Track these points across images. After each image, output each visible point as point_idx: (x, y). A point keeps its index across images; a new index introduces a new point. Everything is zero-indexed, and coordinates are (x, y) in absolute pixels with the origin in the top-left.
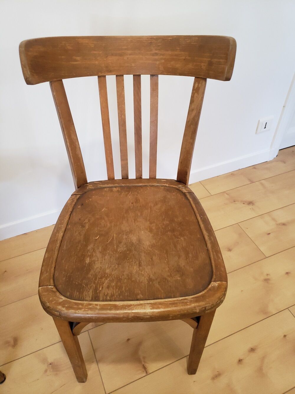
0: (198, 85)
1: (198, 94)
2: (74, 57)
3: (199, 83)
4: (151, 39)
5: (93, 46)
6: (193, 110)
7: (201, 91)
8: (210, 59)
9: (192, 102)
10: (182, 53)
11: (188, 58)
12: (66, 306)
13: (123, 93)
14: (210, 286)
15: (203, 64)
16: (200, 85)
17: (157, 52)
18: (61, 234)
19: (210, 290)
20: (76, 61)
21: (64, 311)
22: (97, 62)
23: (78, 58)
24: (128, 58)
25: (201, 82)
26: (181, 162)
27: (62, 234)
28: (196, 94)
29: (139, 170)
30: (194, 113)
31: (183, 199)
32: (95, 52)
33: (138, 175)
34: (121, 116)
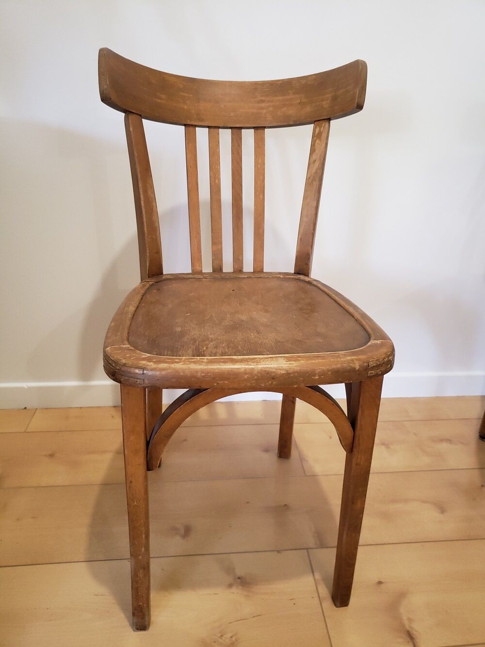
0: (320, 130)
1: (320, 140)
2: (158, 94)
3: (320, 128)
4: (255, 84)
5: (181, 86)
6: (314, 161)
7: (324, 135)
8: (334, 94)
9: (313, 150)
10: (296, 96)
11: (303, 100)
12: (155, 360)
13: (218, 150)
14: (369, 344)
15: (324, 103)
16: (322, 129)
17: (263, 98)
18: (132, 309)
19: (370, 346)
20: (161, 99)
21: (151, 365)
22: (185, 107)
23: (163, 96)
24: (225, 106)
25: (323, 125)
26: (301, 239)
27: (134, 309)
28: (318, 141)
29: (239, 259)
30: (317, 164)
32: (184, 94)
33: (237, 267)
34: (215, 180)
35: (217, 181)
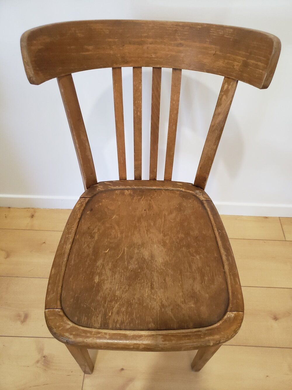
0: (228, 87)
1: (227, 96)
2: (86, 47)
3: (229, 85)
5: (107, 32)
6: (219, 114)
7: (230, 93)
8: (245, 59)
9: (219, 104)
10: (212, 46)
11: (218, 53)
12: (74, 333)
13: (140, 88)
14: (226, 317)
15: (236, 63)
16: (230, 87)
17: (182, 42)
19: (226, 321)
20: (88, 50)
21: (71, 339)
22: (112, 52)
23: (90, 48)
24: (148, 48)
25: (231, 84)
26: (201, 168)
27: (69, 246)
28: (224, 97)
29: (154, 171)
30: (221, 117)
31: (200, 208)
32: (110, 40)
33: (152, 176)
34: (137, 113)
35: (139, 114)
